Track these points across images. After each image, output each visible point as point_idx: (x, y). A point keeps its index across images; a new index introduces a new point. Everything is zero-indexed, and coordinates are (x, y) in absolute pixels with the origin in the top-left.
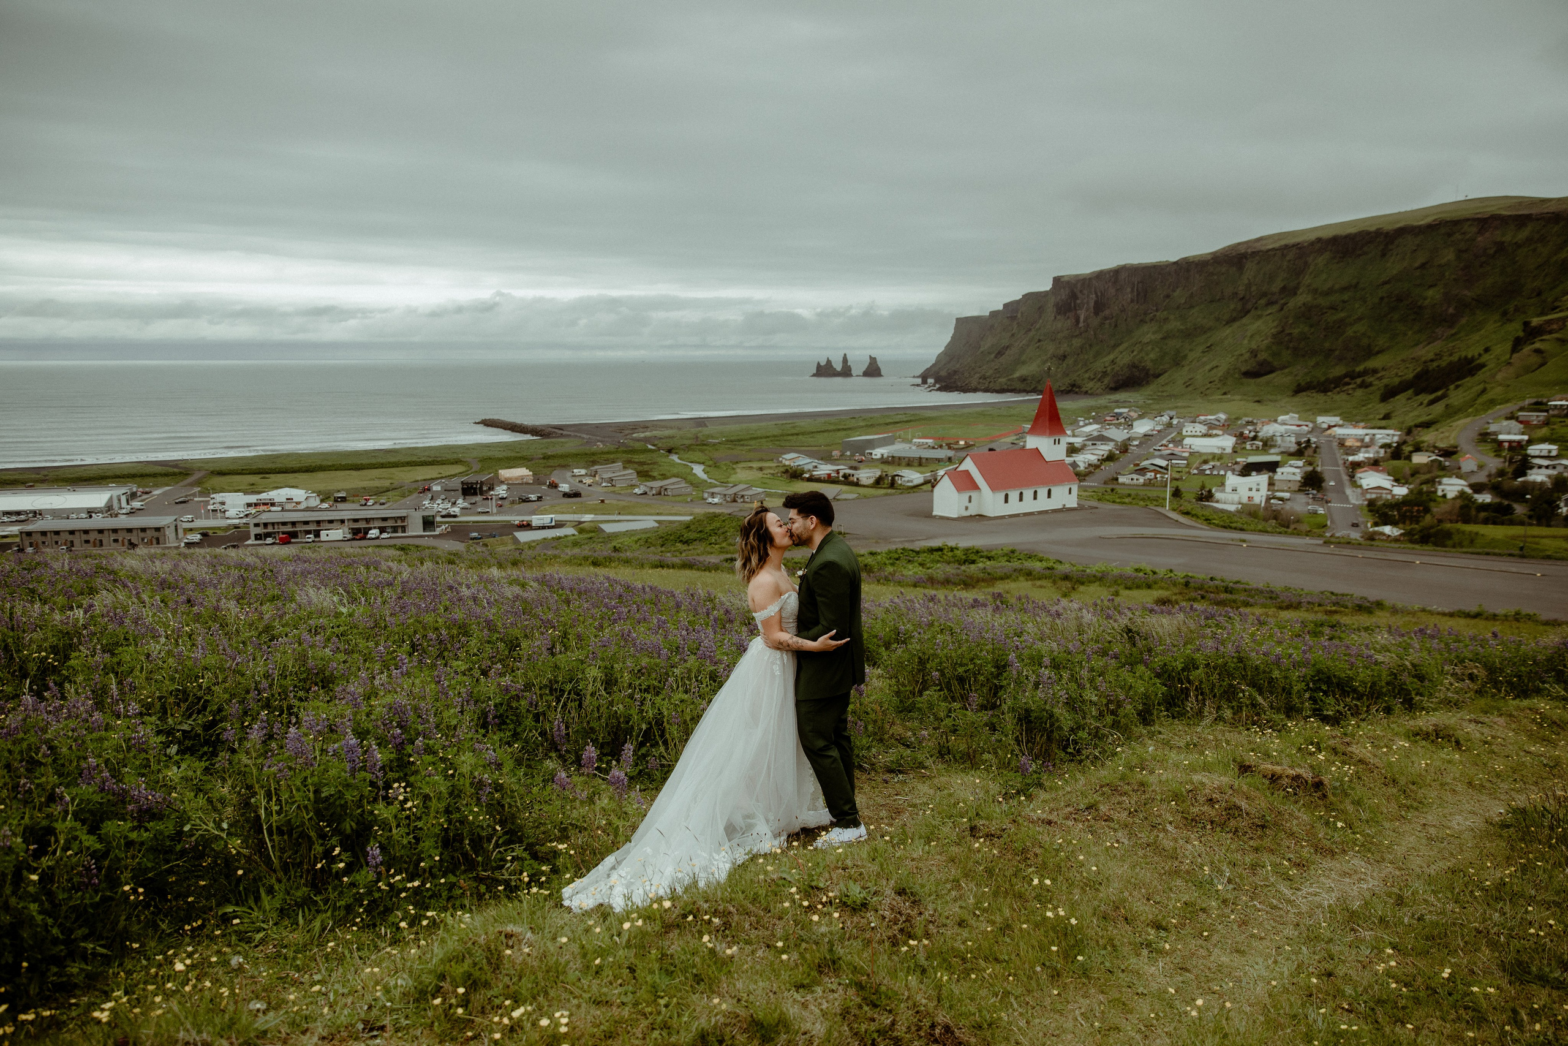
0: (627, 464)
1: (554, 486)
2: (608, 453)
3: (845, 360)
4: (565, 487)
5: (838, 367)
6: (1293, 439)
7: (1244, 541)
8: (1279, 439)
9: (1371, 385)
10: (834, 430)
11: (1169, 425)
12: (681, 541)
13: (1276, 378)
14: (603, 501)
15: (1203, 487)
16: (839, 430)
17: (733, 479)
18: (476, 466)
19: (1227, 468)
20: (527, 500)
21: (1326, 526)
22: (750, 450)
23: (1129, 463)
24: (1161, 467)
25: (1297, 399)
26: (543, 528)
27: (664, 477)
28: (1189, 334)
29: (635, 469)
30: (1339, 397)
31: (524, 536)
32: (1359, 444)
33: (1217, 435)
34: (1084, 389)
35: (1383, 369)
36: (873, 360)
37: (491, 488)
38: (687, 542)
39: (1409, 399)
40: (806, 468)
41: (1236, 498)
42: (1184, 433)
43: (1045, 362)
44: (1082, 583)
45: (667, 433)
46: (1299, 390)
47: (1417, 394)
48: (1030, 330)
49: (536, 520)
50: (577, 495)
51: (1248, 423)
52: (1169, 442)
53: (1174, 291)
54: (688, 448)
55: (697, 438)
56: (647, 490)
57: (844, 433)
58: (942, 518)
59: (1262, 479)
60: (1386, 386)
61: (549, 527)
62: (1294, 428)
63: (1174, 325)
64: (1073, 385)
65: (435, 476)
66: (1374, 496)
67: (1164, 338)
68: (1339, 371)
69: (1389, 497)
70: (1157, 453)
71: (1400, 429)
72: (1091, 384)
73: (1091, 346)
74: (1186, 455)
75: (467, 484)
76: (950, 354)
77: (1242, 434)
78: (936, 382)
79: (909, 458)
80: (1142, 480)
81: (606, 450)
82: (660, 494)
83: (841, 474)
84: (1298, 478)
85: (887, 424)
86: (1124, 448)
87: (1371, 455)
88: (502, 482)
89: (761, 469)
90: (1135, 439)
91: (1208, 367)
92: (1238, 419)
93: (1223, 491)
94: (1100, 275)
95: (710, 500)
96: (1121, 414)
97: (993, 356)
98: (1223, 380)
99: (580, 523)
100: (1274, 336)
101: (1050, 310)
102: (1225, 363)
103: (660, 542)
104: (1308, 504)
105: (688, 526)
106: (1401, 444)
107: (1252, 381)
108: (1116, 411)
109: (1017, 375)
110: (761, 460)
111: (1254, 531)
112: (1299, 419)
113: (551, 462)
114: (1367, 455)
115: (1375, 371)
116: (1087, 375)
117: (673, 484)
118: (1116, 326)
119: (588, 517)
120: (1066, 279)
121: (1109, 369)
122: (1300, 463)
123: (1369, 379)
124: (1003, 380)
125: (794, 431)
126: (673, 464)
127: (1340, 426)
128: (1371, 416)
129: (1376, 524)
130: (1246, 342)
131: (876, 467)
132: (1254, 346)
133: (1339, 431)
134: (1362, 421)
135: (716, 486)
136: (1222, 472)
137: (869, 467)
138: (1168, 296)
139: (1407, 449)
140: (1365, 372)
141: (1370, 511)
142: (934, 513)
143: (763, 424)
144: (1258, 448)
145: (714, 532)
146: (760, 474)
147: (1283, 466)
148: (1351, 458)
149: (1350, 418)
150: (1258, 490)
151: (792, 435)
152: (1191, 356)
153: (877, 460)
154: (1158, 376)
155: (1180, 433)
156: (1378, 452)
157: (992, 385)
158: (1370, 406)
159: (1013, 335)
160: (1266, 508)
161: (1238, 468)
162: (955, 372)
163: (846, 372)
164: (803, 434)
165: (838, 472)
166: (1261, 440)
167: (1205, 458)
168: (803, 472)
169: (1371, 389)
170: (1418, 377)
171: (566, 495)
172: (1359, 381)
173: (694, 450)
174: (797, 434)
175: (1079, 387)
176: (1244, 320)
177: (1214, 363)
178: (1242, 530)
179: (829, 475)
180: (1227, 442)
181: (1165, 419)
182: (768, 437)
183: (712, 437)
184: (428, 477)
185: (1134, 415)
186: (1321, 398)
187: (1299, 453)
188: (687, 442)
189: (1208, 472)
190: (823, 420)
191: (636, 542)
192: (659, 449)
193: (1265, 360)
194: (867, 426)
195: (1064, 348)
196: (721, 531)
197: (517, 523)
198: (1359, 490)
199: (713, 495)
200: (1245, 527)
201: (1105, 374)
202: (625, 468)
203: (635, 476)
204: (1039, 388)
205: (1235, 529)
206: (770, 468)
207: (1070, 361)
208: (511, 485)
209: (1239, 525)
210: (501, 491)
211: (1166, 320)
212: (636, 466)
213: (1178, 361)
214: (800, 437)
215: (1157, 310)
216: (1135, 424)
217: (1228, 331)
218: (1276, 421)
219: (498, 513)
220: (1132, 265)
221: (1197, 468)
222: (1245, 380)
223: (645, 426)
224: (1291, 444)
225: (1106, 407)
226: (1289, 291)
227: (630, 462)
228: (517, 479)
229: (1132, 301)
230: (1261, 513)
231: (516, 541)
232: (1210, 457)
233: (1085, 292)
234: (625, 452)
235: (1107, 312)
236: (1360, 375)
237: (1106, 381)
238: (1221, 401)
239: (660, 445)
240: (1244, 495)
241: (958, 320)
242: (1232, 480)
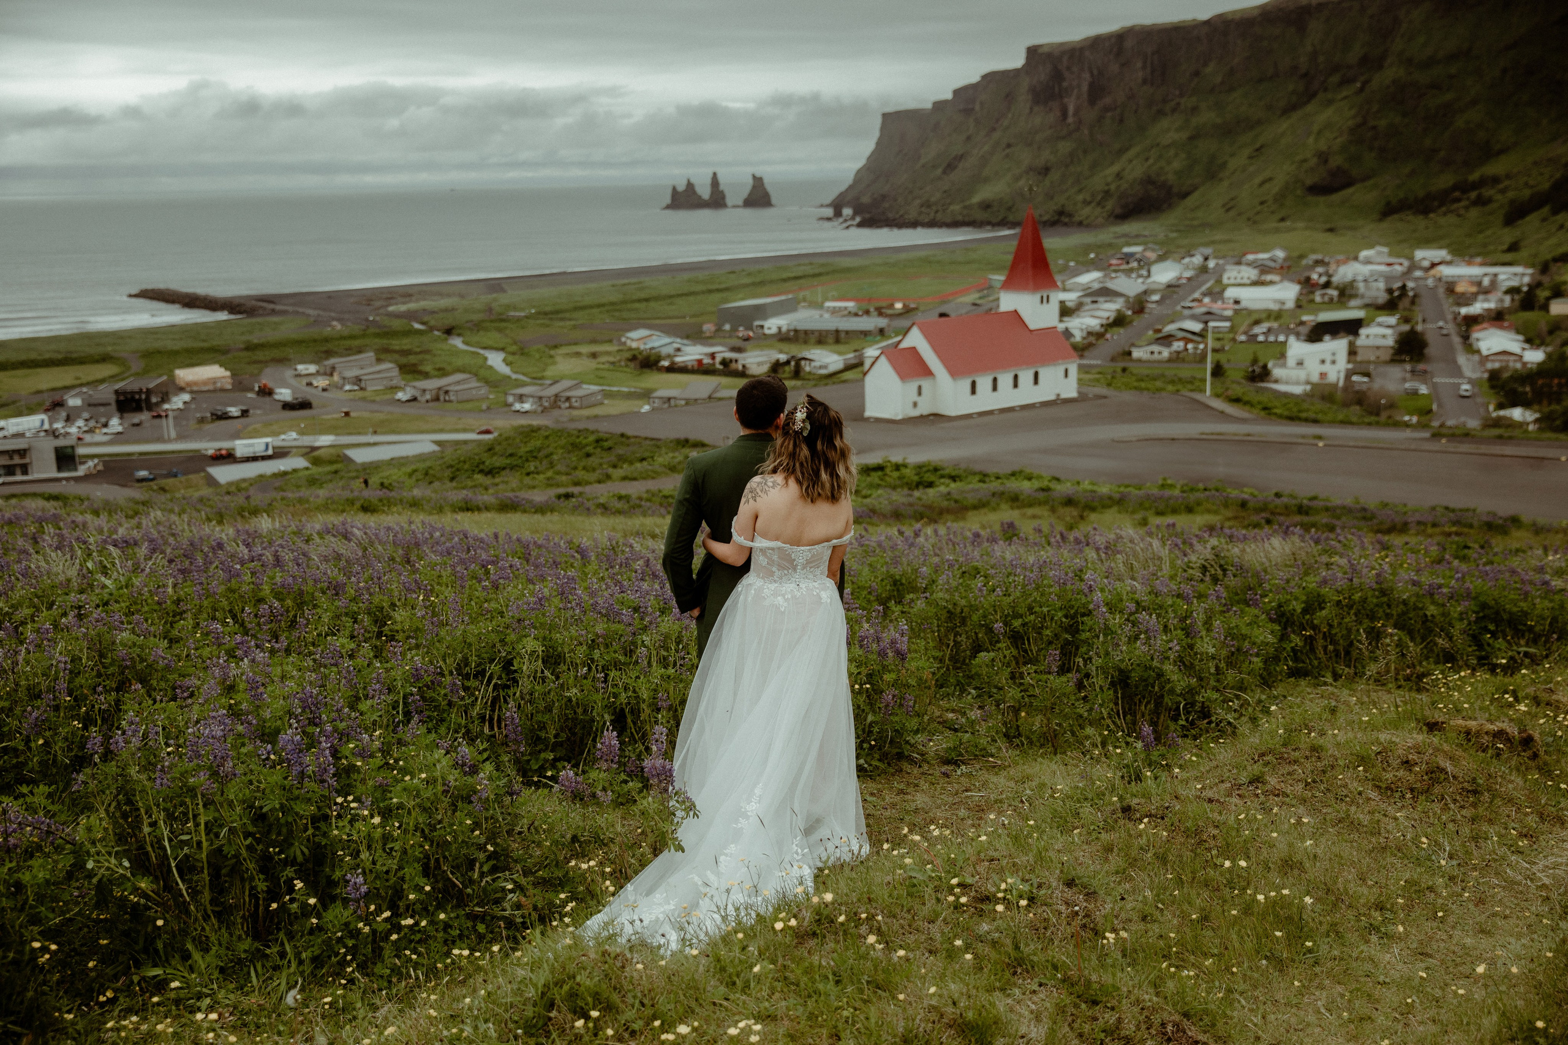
0: (383, 354)
1: (266, 392)
2: (352, 337)
3: (715, 182)
4: (284, 394)
5: (705, 192)
6: (1382, 285)
7: (1320, 438)
8: (1361, 285)
9: (1489, 201)
10: (703, 292)
11: (1203, 269)
12: (481, 471)
13: (1357, 194)
14: (347, 414)
15: (1255, 361)
16: (710, 291)
17: (550, 372)
18: (136, 366)
19: (1288, 332)
20: (224, 417)
21: (1430, 411)
22: (575, 327)
23: (1147, 328)
24: (1194, 333)
25: (1385, 225)
26: (254, 459)
27: (442, 372)
28: (1228, 131)
29: (395, 362)
30: (1445, 221)
31: (224, 474)
32: (1474, 289)
33: (1271, 283)
34: (1077, 219)
35: (1508, 176)
36: (758, 181)
37: (165, 398)
38: (490, 472)
39: (1544, 220)
40: (665, 351)
41: (1302, 374)
42: (1225, 281)
43: (1017, 179)
44: (1093, 509)
45: (444, 303)
46: (1389, 211)
47: (1555, 212)
48: (994, 129)
49: (242, 447)
50: (304, 405)
51: (1318, 263)
52: (1204, 295)
53: (1205, 64)
54: (477, 327)
55: (490, 310)
56: (417, 394)
57: (717, 296)
58: (878, 420)
59: (1337, 346)
60: (1512, 202)
61: (264, 458)
62: (1383, 268)
63: (1207, 117)
64: (1061, 213)
65: (68, 381)
66: (1497, 365)
67: (1192, 138)
68: (1445, 181)
69: (1518, 366)
70: (1187, 312)
71: (1533, 266)
72: (1086, 211)
73: (1085, 152)
74: (1229, 313)
75: (125, 393)
76: (874, 168)
77: (1308, 279)
78: (856, 213)
79: (820, 332)
80: (1166, 353)
81: (346, 333)
82: (437, 399)
83: (718, 359)
84: (1390, 342)
85: (785, 280)
86: (1139, 305)
87: (1492, 305)
88: (182, 389)
89: (594, 355)
90: (1154, 292)
91: (1257, 180)
92: (1301, 257)
93: (1284, 365)
94: (1096, 42)
95: (517, 406)
96: (1132, 255)
97: (939, 171)
98: (1280, 198)
99: (314, 449)
100: (1352, 131)
101: (1023, 100)
102: (1282, 172)
103: (448, 473)
104: (1404, 380)
105: (490, 449)
106: (1534, 286)
107: (1322, 199)
108: (1126, 250)
109: (976, 199)
110: (594, 341)
111: (1333, 423)
112: (1390, 254)
113: (260, 355)
114: (1486, 305)
115: (1495, 180)
116: (1080, 197)
117: (458, 383)
118: (1121, 121)
119: (325, 440)
120: (1046, 50)
121: (1113, 187)
122: (1392, 320)
123: (1488, 192)
124: (956, 208)
125: (643, 295)
126: (457, 352)
127: (1448, 263)
128: (1492, 248)
129: (1500, 406)
130: (1311, 140)
131: (771, 347)
132: (1323, 146)
133: (1447, 271)
134: (1478, 255)
135: (524, 385)
136: (1281, 338)
137: (760, 347)
138: (1197, 73)
139: (1543, 294)
140: (1482, 182)
141: (1492, 387)
142: (869, 413)
143: (593, 286)
144: (1331, 300)
145: (533, 455)
146: (592, 364)
147: (1368, 325)
148: (1464, 311)
149: (1462, 252)
150: (1334, 362)
151: (639, 301)
152: (1233, 164)
153: (772, 336)
154: (1185, 195)
155: (1219, 281)
156: (1502, 301)
157: (939, 216)
158: (1489, 232)
159: (969, 138)
160: (1346, 388)
161: (1305, 330)
162: (884, 197)
163: (717, 200)
164: (657, 298)
165: (713, 356)
166: (1337, 288)
167: (1255, 317)
168: (659, 358)
169: (1494, 205)
170: (1557, 186)
171: (287, 406)
172: (1473, 195)
173: (486, 330)
174: (647, 300)
175: (1070, 215)
176: (1310, 108)
177: (1267, 174)
178: (1315, 421)
179: (700, 362)
180: (1286, 293)
181: (1197, 260)
182: (603, 305)
183: (515, 309)
184: (60, 384)
185: (1151, 255)
186: (1420, 222)
187: (1390, 306)
188: (476, 317)
189: (1261, 338)
190: (686, 276)
191: (410, 475)
192: (432, 329)
193: (1338, 168)
194: (754, 284)
195: (1046, 156)
196: (541, 454)
197: (210, 452)
198: (1476, 358)
199: (521, 398)
200: (1320, 416)
201: (1107, 193)
202: (379, 360)
203: (396, 372)
204: (1011, 218)
205: (1306, 420)
206: (608, 353)
207: (1055, 176)
208: (197, 392)
209: (1311, 415)
210: (178, 401)
211: (1195, 110)
212: (396, 356)
213: (1213, 172)
214: (652, 304)
215: (1181, 95)
216: (1154, 269)
217: (1284, 125)
218: (1356, 258)
219: (181, 437)
220: (1143, 27)
221: (1245, 333)
222: (1311, 199)
223: (406, 293)
224: (1378, 291)
225: (1110, 245)
226: (1371, 63)
227: (386, 350)
228: (205, 383)
229: (1145, 81)
230: (1339, 395)
231: (212, 482)
232: (1264, 316)
233: (1075, 69)
234: (377, 335)
235: (1107, 100)
236: (1475, 186)
237: (1110, 205)
238: (1277, 231)
239: (432, 323)
240: (1313, 371)
241: (885, 116)
242: (1297, 348)
